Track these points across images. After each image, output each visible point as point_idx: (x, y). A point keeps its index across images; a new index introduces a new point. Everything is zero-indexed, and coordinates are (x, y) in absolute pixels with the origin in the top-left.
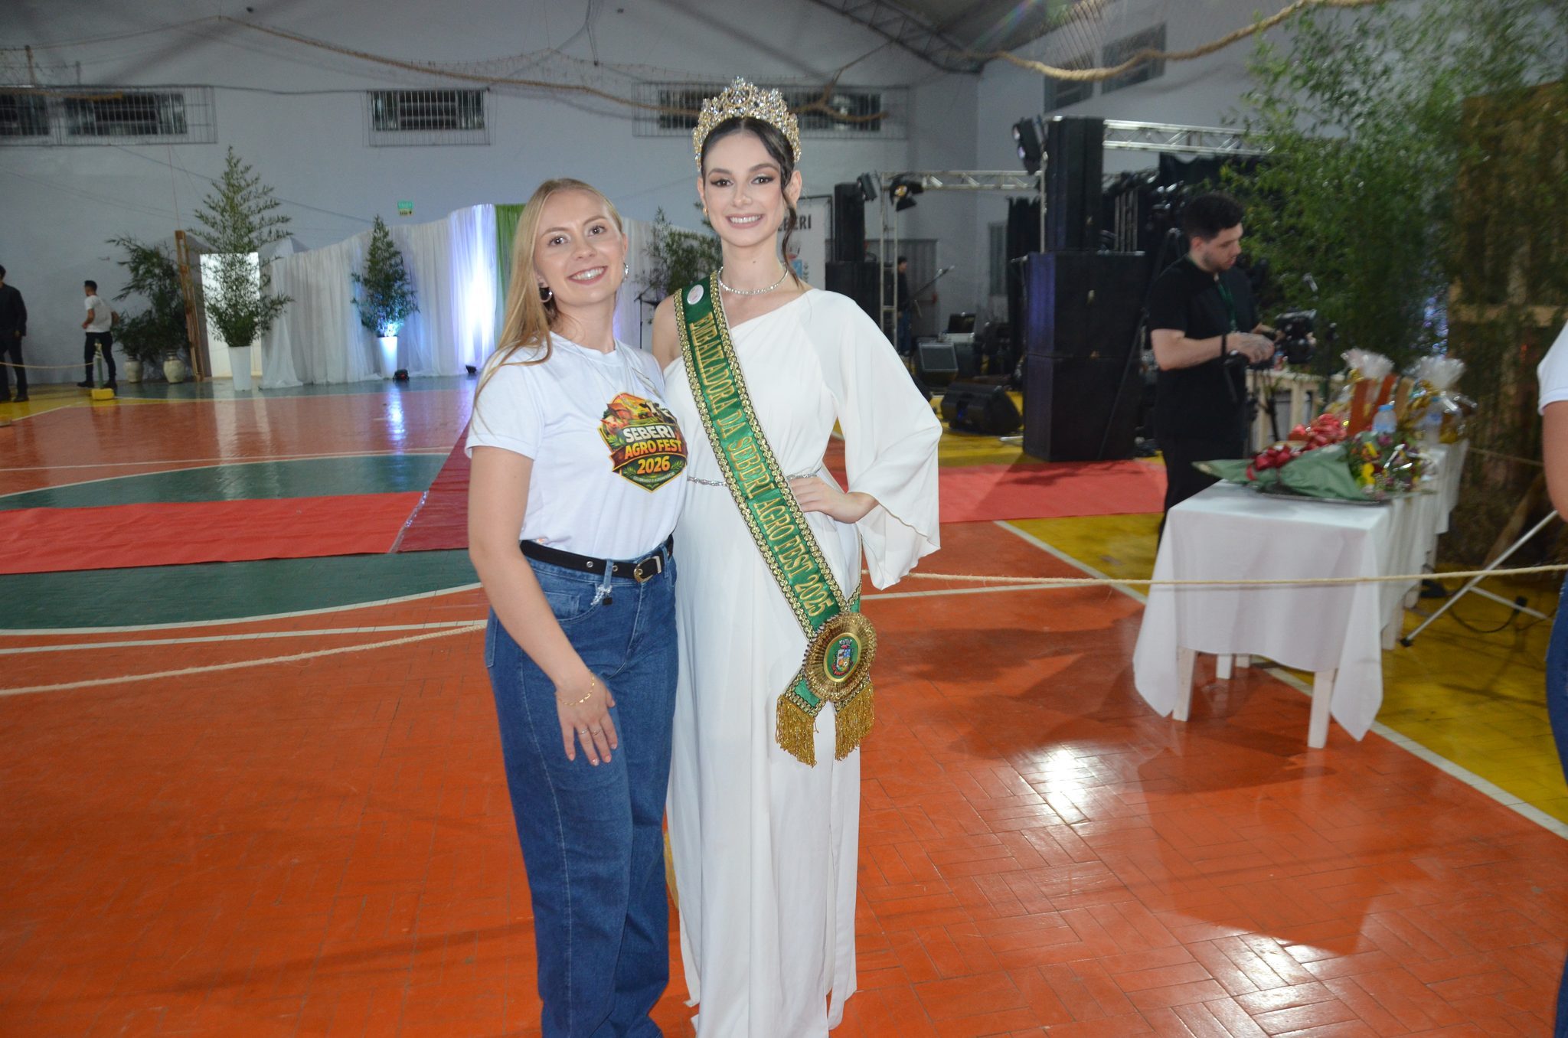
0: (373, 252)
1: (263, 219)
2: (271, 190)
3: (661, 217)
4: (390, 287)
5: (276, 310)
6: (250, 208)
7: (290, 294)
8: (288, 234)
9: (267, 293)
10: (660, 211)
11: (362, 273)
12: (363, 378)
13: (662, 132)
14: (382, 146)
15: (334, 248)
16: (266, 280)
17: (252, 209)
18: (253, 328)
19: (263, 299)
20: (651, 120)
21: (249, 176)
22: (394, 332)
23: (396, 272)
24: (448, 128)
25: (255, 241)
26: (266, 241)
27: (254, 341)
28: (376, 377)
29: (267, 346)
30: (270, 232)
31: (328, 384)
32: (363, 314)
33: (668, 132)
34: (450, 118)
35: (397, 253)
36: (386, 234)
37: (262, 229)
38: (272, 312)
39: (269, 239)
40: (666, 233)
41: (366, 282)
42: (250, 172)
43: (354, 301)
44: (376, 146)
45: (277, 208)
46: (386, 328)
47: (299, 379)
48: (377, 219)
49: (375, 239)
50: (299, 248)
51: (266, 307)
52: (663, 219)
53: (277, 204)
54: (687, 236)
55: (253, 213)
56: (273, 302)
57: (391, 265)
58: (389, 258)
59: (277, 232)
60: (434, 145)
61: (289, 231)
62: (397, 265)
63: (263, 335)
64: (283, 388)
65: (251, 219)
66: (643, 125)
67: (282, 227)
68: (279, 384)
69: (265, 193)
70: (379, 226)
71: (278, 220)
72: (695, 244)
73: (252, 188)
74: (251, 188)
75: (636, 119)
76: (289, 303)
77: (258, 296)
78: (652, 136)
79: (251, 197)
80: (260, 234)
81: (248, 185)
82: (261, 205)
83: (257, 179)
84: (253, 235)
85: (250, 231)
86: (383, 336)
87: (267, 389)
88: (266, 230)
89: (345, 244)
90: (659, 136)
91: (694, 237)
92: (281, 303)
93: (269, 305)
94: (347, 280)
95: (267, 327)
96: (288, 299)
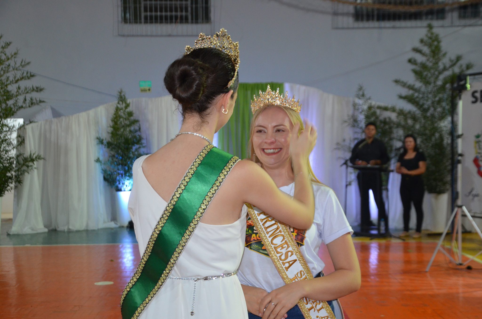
0: (116, 119)
1: (19, 88)
2: (28, 63)
3: (361, 93)
4: (128, 149)
5: (28, 166)
6: (8, 78)
7: (42, 154)
8: (41, 102)
9: (22, 152)
10: (361, 89)
11: (106, 136)
12: (101, 225)
13: (357, 25)
14: (128, 36)
15: (83, 116)
16: (21, 141)
17: (11, 79)
18: (6, 181)
19: (18, 156)
20: (347, 14)
21: (9, 51)
22: (129, 188)
23: (135, 137)
24: (181, 22)
25: (12, 106)
26: (22, 107)
27: (6, 192)
28: (112, 225)
29: (18, 197)
30: (25, 100)
31: (70, 232)
32: (104, 171)
33: (361, 24)
34: (184, 14)
35: (136, 121)
36: (127, 106)
37: (18, 97)
38: (25, 168)
39: (24, 105)
40: (365, 107)
41: (109, 145)
42: (9, 47)
43: (98, 160)
44: (123, 36)
45: (33, 79)
46: (123, 184)
47: (45, 226)
48: (120, 93)
49: (117, 109)
50: (56, 114)
51: (19, 164)
52: (363, 95)
53: (32, 76)
54: (386, 109)
55: (12, 82)
56: (26, 160)
57: (131, 131)
58: (129, 126)
59: (31, 99)
60: (170, 36)
61: (42, 100)
62: (136, 131)
63: (16, 187)
64: (29, 234)
65: (10, 88)
66: (340, 18)
67: (35, 95)
68: (27, 230)
69: (23, 66)
70: (122, 99)
71: (33, 90)
72: (393, 116)
73: (11, 62)
74: (9, 61)
75: (335, 14)
76: (41, 162)
77: (13, 153)
78: (348, 28)
79: (11, 69)
80: (16, 101)
81: (8, 59)
82: (18, 76)
83: (15, 54)
84: (10, 103)
85: (8, 99)
86: (120, 190)
87: (14, 235)
88: (21, 98)
89: (91, 112)
90: (353, 28)
91: (393, 110)
92: (32, 160)
93: (22, 162)
94: (94, 142)
95: (19, 181)
96: (39, 158)
